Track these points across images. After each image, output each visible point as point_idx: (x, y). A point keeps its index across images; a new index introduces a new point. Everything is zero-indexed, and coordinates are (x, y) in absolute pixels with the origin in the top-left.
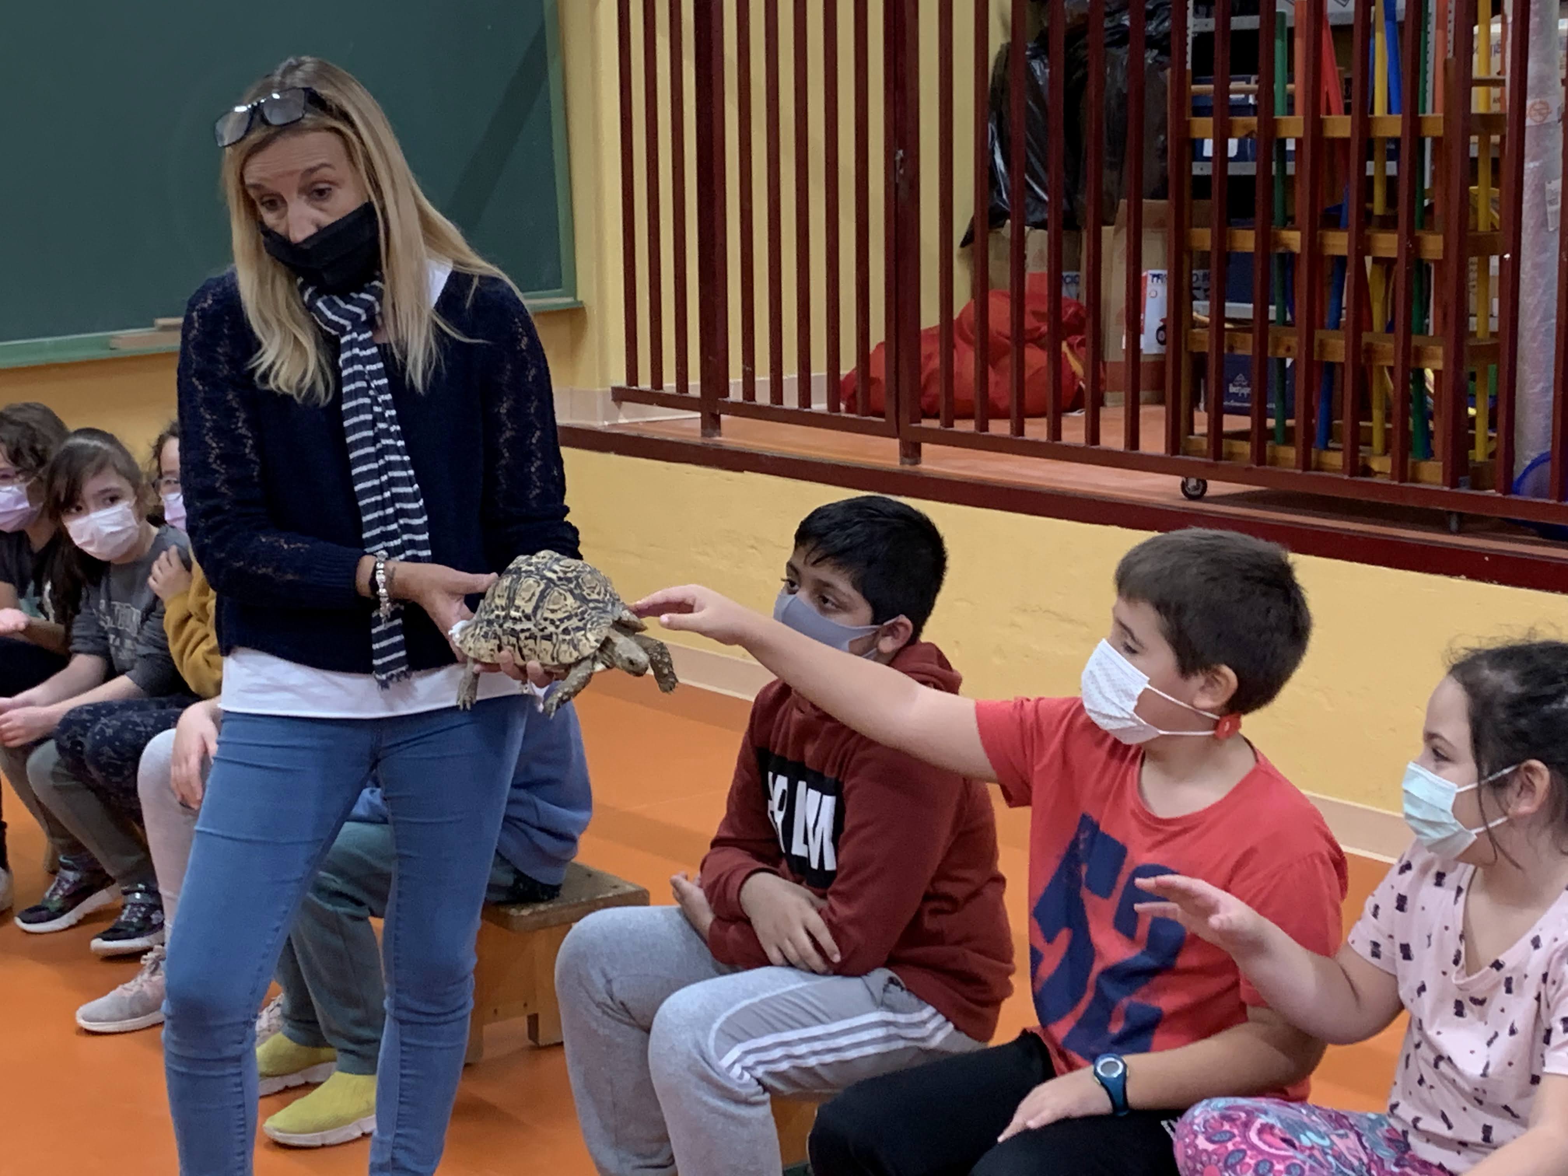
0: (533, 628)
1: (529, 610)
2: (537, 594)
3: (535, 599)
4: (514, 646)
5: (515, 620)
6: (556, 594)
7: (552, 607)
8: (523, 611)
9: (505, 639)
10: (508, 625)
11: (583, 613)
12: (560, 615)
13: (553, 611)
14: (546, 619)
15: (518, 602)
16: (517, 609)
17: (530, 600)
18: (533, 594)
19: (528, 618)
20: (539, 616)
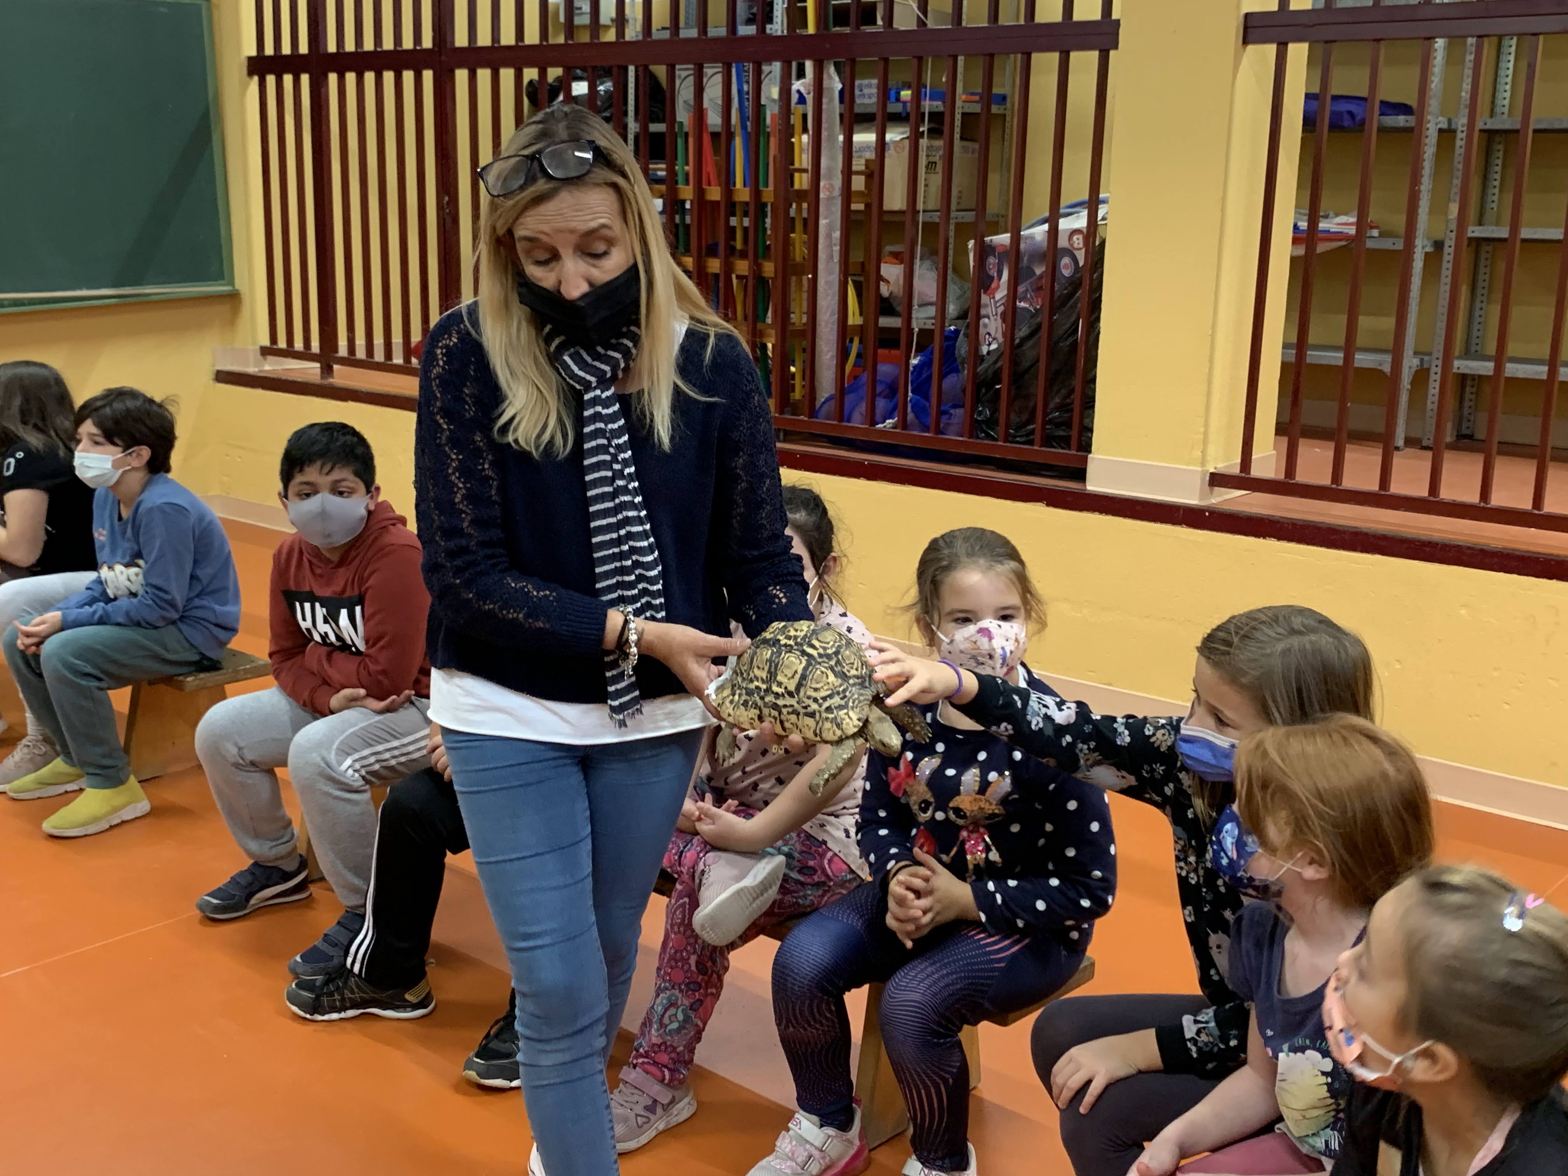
0: (796, 705)
1: (792, 687)
2: (800, 671)
3: (798, 676)
4: (775, 718)
5: (777, 696)
6: (818, 672)
7: (814, 686)
8: (786, 688)
9: (766, 711)
10: (769, 698)
11: (844, 691)
12: (824, 693)
13: (816, 690)
14: (809, 698)
15: (780, 678)
16: (780, 684)
17: (793, 677)
18: (796, 672)
19: (791, 694)
20: (802, 694)
